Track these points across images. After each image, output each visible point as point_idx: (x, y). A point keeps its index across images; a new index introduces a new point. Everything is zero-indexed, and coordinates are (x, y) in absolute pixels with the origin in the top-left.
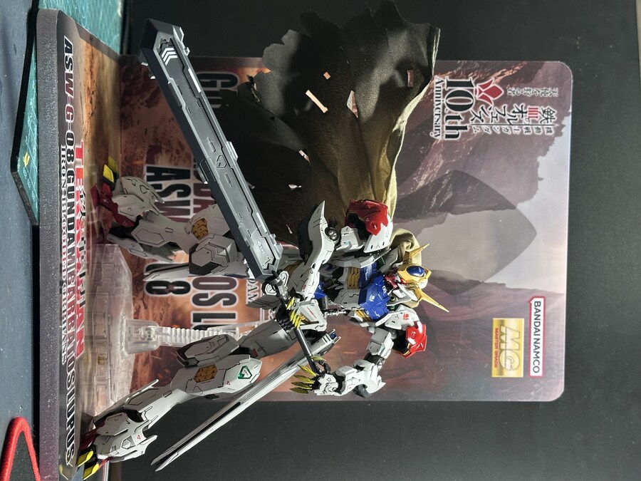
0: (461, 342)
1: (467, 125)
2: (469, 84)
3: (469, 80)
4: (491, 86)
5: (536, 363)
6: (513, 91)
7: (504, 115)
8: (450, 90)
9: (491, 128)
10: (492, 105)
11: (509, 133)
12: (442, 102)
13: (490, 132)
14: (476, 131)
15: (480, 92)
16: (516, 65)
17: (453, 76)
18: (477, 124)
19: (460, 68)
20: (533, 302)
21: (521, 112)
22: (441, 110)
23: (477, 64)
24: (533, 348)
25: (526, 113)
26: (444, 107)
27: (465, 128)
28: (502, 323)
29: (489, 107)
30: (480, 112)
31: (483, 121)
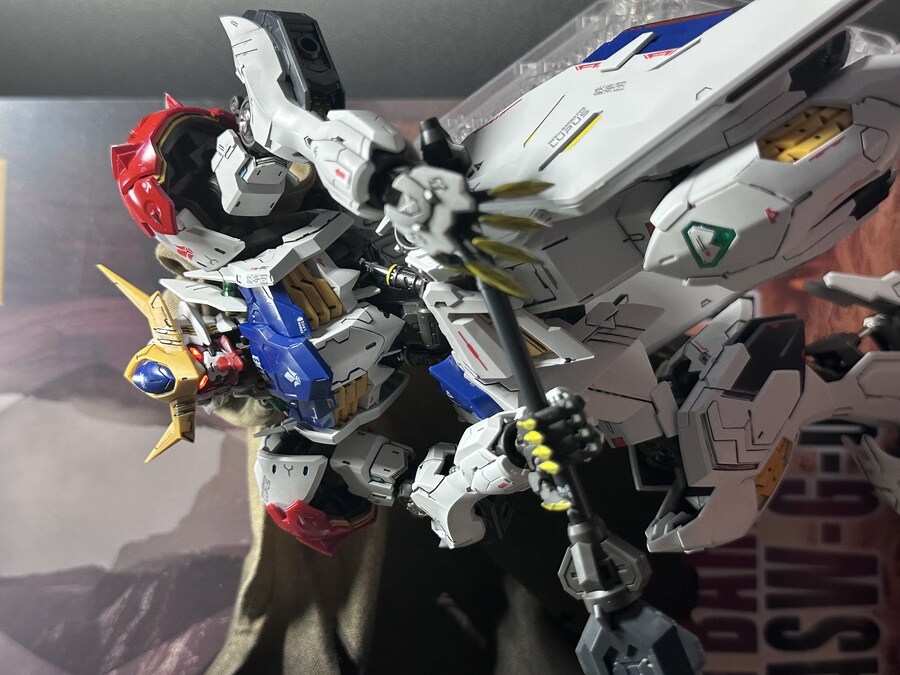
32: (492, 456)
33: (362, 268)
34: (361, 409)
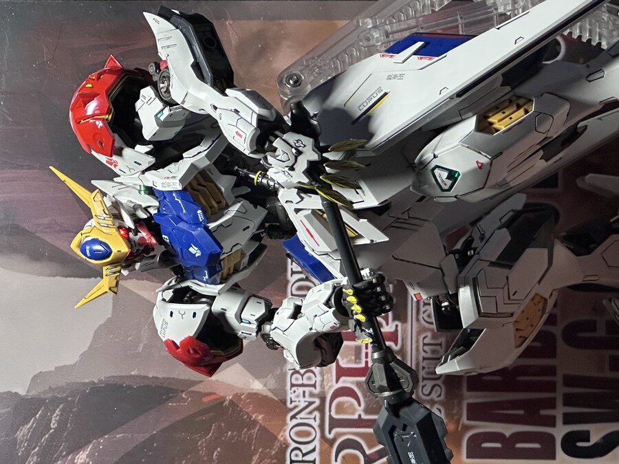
32: (326, 309)
33: (236, 173)
34: (236, 271)
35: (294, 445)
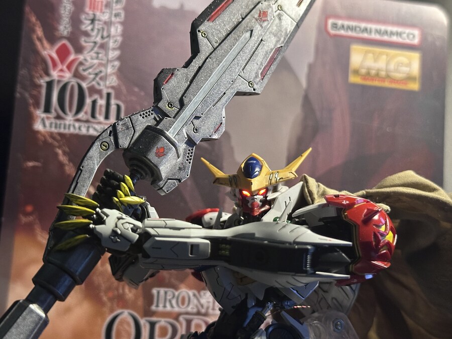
0: (375, 124)
1: (105, 92)
2: (50, 85)
3: (44, 85)
4: (55, 55)
5: (405, 36)
6: (64, 28)
7: (95, 43)
8: (56, 110)
9: (111, 61)
10: (81, 57)
11: (120, 39)
12: (72, 123)
13: (117, 64)
14: (113, 81)
15: (62, 70)
16: (29, 21)
17: (37, 105)
18: (103, 79)
19: (27, 95)
20: (333, 32)
21: (93, 21)
22: (82, 124)
23: (23, 72)
24: (386, 38)
25: (94, 15)
26: (78, 120)
27: (109, 95)
28: (356, 72)
29: (84, 62)
30: (89, 74)
31: (101, 72)
35: (177, 293)
